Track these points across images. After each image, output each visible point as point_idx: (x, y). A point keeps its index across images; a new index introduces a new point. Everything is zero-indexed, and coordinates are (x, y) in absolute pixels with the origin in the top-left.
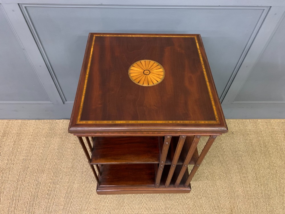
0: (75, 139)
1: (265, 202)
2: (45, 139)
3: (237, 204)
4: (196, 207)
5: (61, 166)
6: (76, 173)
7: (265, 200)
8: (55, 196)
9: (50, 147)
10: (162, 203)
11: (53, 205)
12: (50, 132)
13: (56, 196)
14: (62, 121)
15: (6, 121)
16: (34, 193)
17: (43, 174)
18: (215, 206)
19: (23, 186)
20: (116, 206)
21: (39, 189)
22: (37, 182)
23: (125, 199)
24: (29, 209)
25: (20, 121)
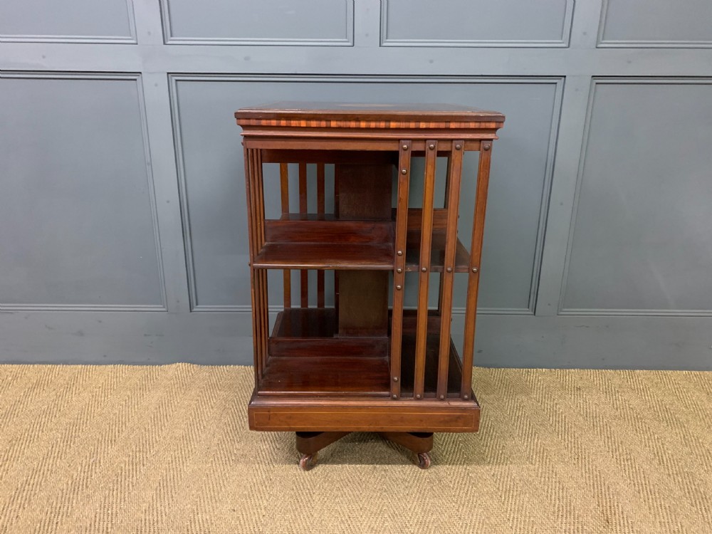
0: (200, 394)
1: (696, 505)
2: (129, 393)
3: (620, 509)
4: (506, 512)
5: (159, 435)
6: (193, 446)
7: (695, 501)
8: (131, 486)
9: (138, 405)
10: (413, 501)
11: (123, 500)
12: (144, 383)
13: (133, 486)
14: (174, 366)
15: (49, 366)
16: (78, 479)
17: (110, 447)
18: (559, 511)
19: (54, 466)
20: (289, 506)
21: (93, 473)
22: (92, 461)
23: (314, 493)
24: (58, 509)
25: (80, 366)
